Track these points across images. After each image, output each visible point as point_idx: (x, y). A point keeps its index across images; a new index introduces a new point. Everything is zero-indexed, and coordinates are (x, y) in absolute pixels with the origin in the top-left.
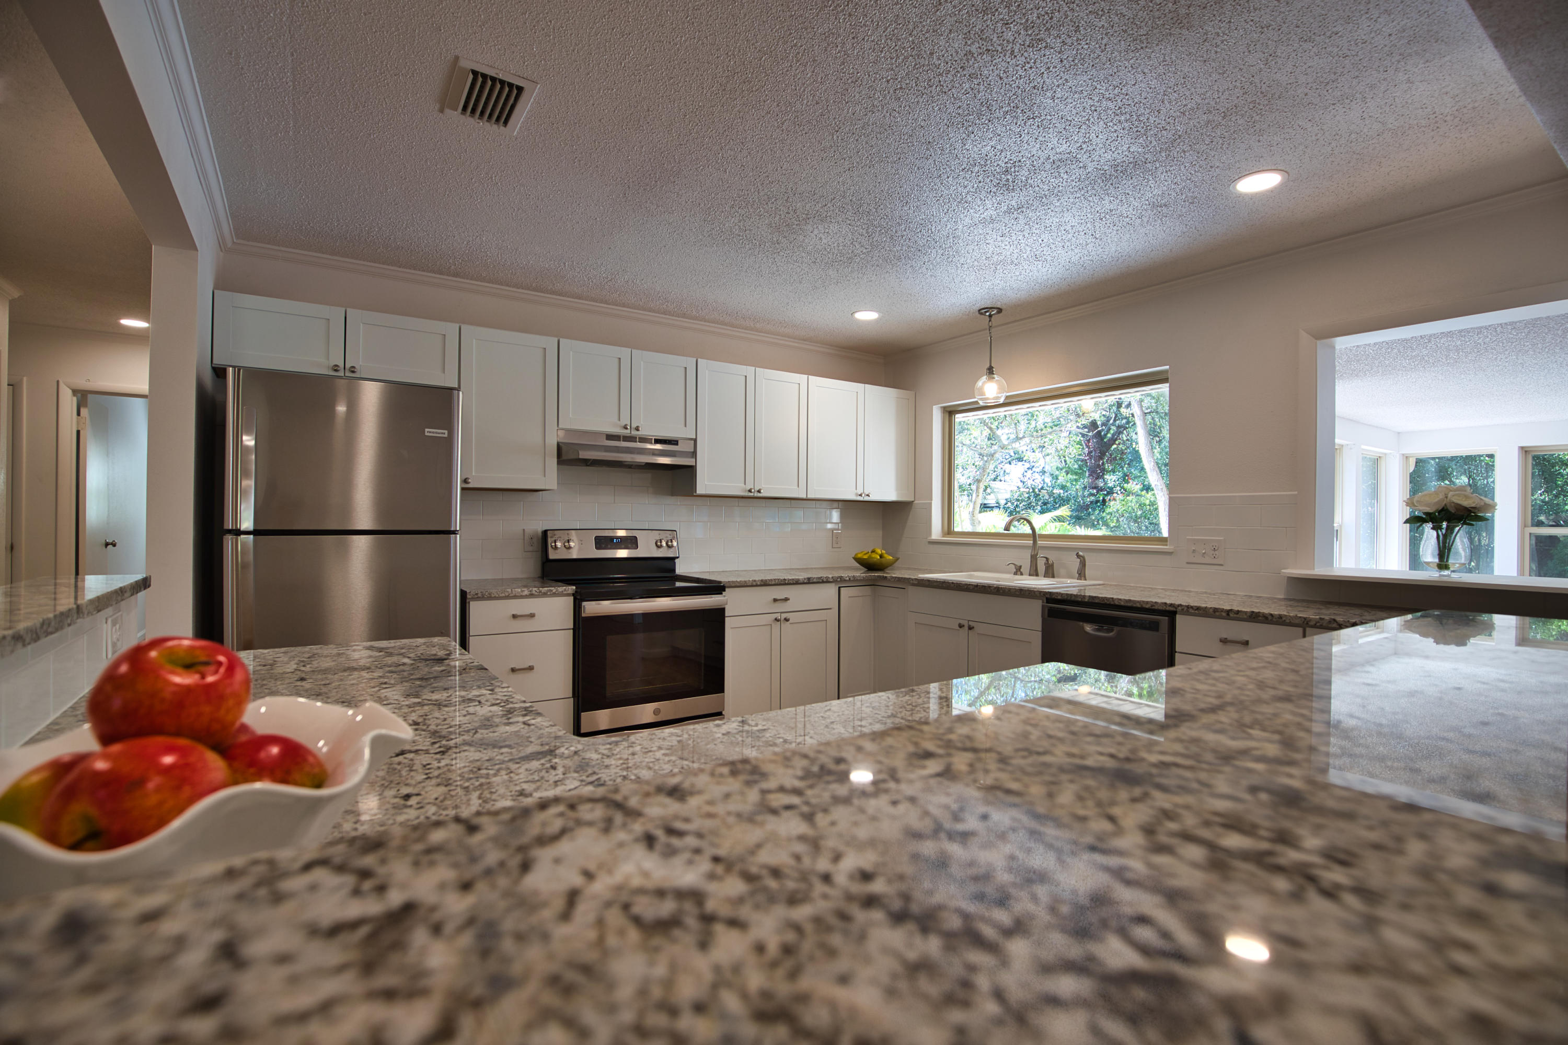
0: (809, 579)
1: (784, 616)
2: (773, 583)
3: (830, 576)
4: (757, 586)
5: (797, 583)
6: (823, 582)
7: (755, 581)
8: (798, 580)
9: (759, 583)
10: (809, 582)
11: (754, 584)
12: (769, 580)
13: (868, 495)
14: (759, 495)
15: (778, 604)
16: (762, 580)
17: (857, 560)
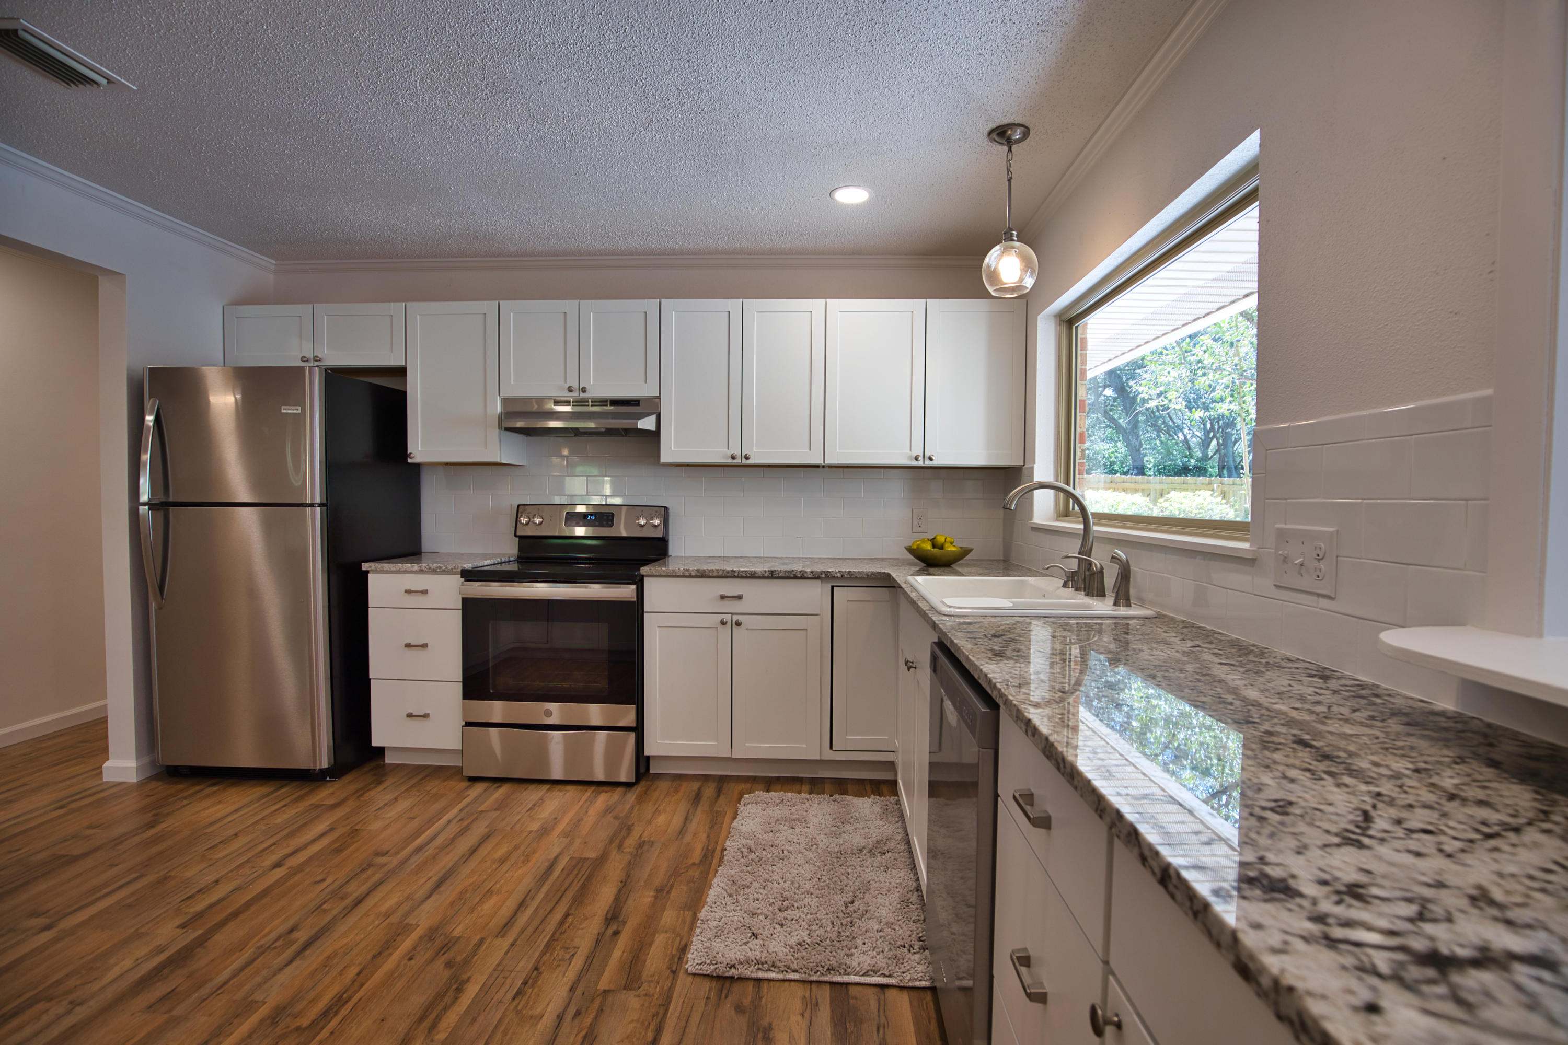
0: (772, 572)
1: (735, 618)
2: (715, 574)
3: (808, 570)
4: (690, 576)
5: (753, 576)
6: (795, 577)
7: (688, 570)
8: (755, 572)
9: (693, 574)
10: (772, 575)
11: (687, 574)
12: (709, 571)
13: (930, 459)
14: (749, 462)
15: (727, 602)
16: (698, 570)
17: (910, 550)
